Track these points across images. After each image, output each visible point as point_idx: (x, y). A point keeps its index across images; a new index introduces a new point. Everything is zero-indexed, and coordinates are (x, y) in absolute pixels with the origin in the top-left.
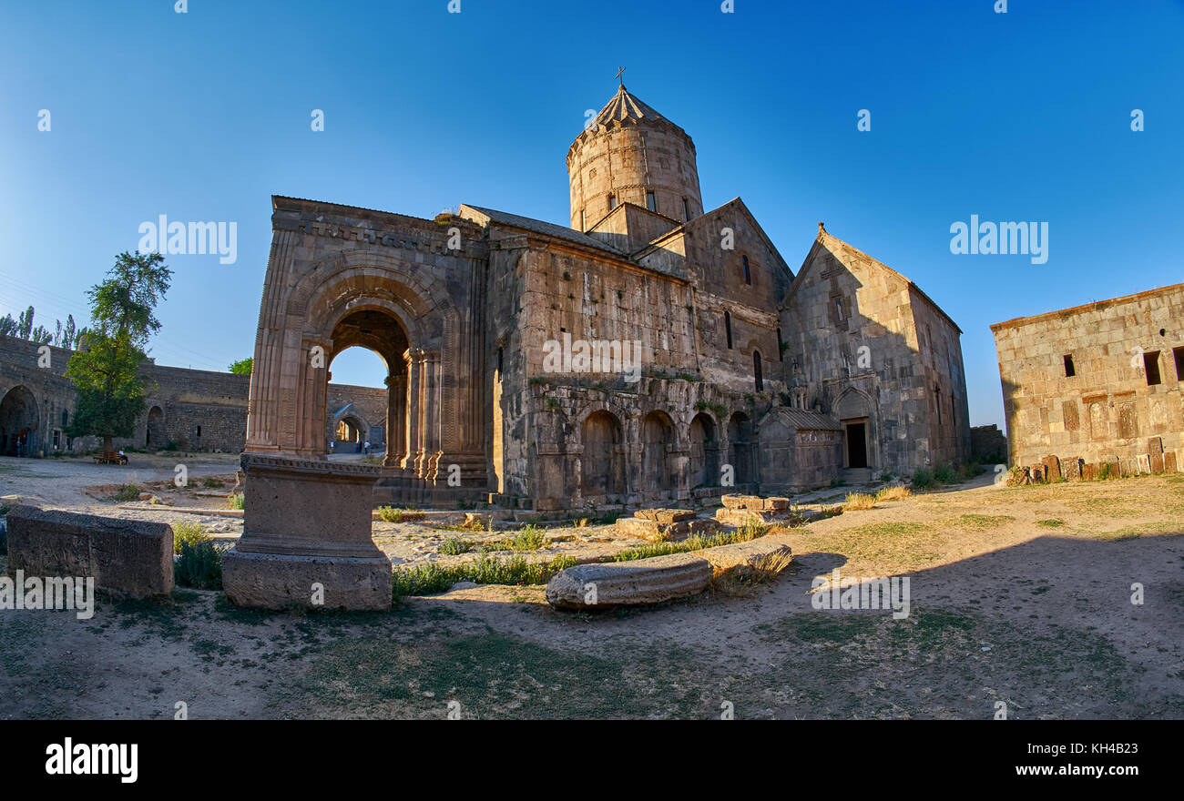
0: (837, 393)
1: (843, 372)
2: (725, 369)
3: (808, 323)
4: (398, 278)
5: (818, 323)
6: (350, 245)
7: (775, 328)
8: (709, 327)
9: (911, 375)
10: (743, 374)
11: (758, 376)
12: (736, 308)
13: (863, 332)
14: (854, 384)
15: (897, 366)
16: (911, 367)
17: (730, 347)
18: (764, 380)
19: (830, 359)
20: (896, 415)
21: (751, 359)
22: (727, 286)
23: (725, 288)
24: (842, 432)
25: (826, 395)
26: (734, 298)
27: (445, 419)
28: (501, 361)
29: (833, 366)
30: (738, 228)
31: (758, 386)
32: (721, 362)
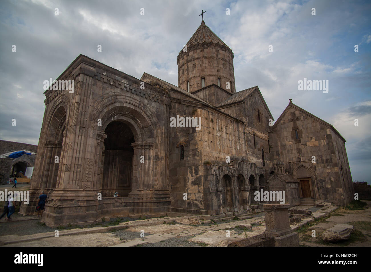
0: (295, 167)
1: (298, 159)
2: (254, 157)
3: (282, 139)
5: (287, 139)
6: (119, 90)
7: (267, 140)
8: (249, 140)
9: (332, 162)
10: (259, 158)
11: (263, 159)
12: (256, 132)
13: (308, 144)
14: (304, 164)
15: (324, 158)
16: (331, 159)
17: (255, 148)
18: (265, 161)
19: (292, 153)
20: (325, 178)
21: (261, 152)
22: (254, 124)
23: (253, 124)
24: (298, 183)
25: (290, 168)
26: (256, 128)
27: (155, 175)
28: (182, 151)
29: (293, 156)
30: (257, 99)
31: (263, 163)
32: (253, 154)
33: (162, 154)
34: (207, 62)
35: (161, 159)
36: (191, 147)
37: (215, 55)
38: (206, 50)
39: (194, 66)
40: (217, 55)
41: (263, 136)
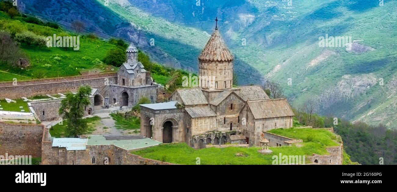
1: (246, 129)
4: (173, 118)
6: (166, 114)
7: (237, 117)
8: (221, 122)
10: (227, 128)
12: (227, 116)
14: (247, 132)
17: (225, 123)
21: (229, 125)
23: (225, 113)
24: (245, 139)
25: (244, 132)
27: (179, 137)
28: (188, 130)
29: (245, 127)
30: (231, 98)
31: (231, 129)
32: (222, 127)
35: (181, 132)
36: (190, 130)
37: (215, 68)
38: (210, 65)
40: (216, 68)
41: (234, 116)
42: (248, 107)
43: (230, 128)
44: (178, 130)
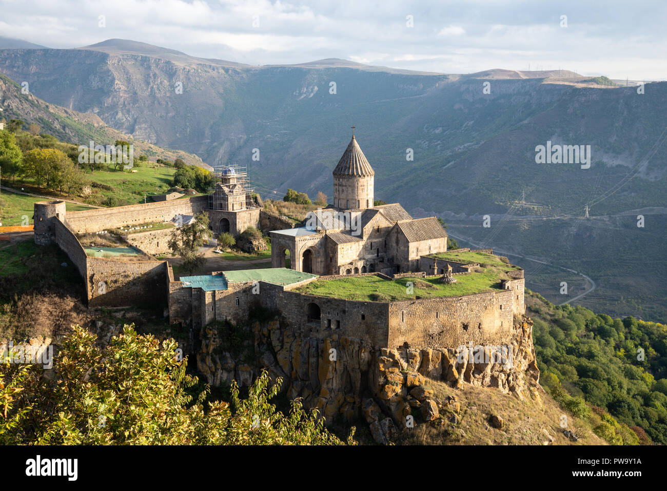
7: (384, 241)
8: (367, 247)
10: (374, 254)
11: (378, 254)
12: (373, 240)
14: (398, 258)
17: (371, 250)
21: (376, 250)
24: (395, 267)
25: (393, 258)
27: (320, 268)
28: (331, 260)
29: (395, 252)
30: (378, 219)
31: (378, 256)
32: (369, 254)
33: (323, 259)
34: (351, 189)
35: (323, 262)
36: (334, 259)
39: (343, 191)
41: (380, 239)
42: (399, 229)
43: (376, 255)
44: (319, 260)
